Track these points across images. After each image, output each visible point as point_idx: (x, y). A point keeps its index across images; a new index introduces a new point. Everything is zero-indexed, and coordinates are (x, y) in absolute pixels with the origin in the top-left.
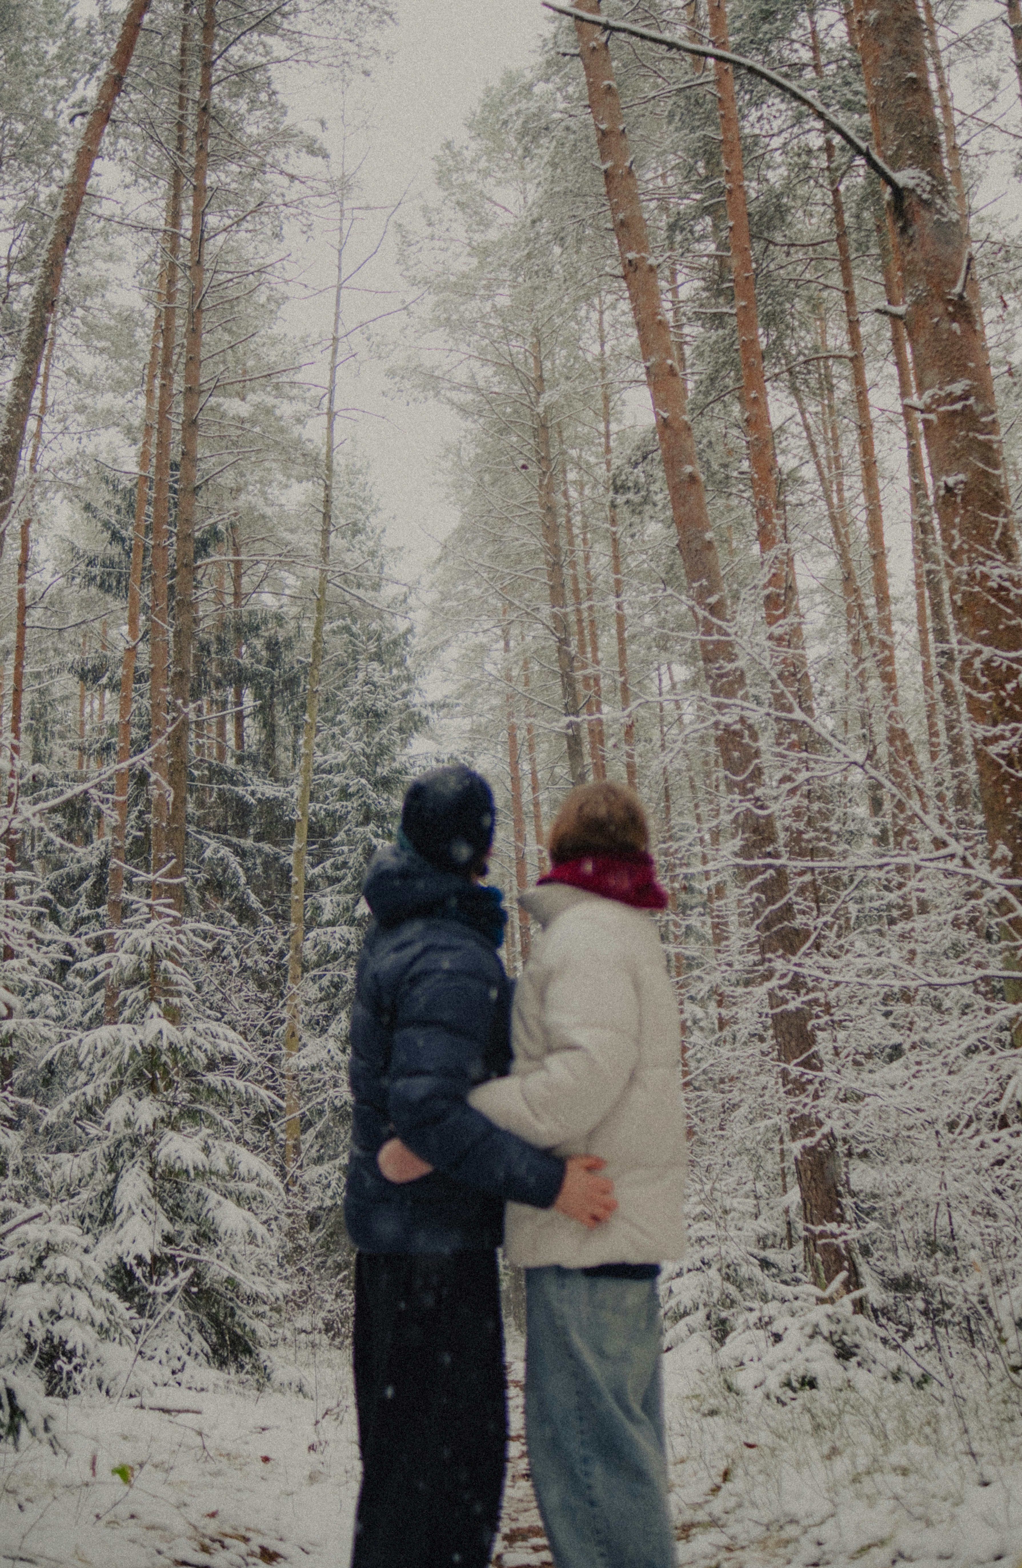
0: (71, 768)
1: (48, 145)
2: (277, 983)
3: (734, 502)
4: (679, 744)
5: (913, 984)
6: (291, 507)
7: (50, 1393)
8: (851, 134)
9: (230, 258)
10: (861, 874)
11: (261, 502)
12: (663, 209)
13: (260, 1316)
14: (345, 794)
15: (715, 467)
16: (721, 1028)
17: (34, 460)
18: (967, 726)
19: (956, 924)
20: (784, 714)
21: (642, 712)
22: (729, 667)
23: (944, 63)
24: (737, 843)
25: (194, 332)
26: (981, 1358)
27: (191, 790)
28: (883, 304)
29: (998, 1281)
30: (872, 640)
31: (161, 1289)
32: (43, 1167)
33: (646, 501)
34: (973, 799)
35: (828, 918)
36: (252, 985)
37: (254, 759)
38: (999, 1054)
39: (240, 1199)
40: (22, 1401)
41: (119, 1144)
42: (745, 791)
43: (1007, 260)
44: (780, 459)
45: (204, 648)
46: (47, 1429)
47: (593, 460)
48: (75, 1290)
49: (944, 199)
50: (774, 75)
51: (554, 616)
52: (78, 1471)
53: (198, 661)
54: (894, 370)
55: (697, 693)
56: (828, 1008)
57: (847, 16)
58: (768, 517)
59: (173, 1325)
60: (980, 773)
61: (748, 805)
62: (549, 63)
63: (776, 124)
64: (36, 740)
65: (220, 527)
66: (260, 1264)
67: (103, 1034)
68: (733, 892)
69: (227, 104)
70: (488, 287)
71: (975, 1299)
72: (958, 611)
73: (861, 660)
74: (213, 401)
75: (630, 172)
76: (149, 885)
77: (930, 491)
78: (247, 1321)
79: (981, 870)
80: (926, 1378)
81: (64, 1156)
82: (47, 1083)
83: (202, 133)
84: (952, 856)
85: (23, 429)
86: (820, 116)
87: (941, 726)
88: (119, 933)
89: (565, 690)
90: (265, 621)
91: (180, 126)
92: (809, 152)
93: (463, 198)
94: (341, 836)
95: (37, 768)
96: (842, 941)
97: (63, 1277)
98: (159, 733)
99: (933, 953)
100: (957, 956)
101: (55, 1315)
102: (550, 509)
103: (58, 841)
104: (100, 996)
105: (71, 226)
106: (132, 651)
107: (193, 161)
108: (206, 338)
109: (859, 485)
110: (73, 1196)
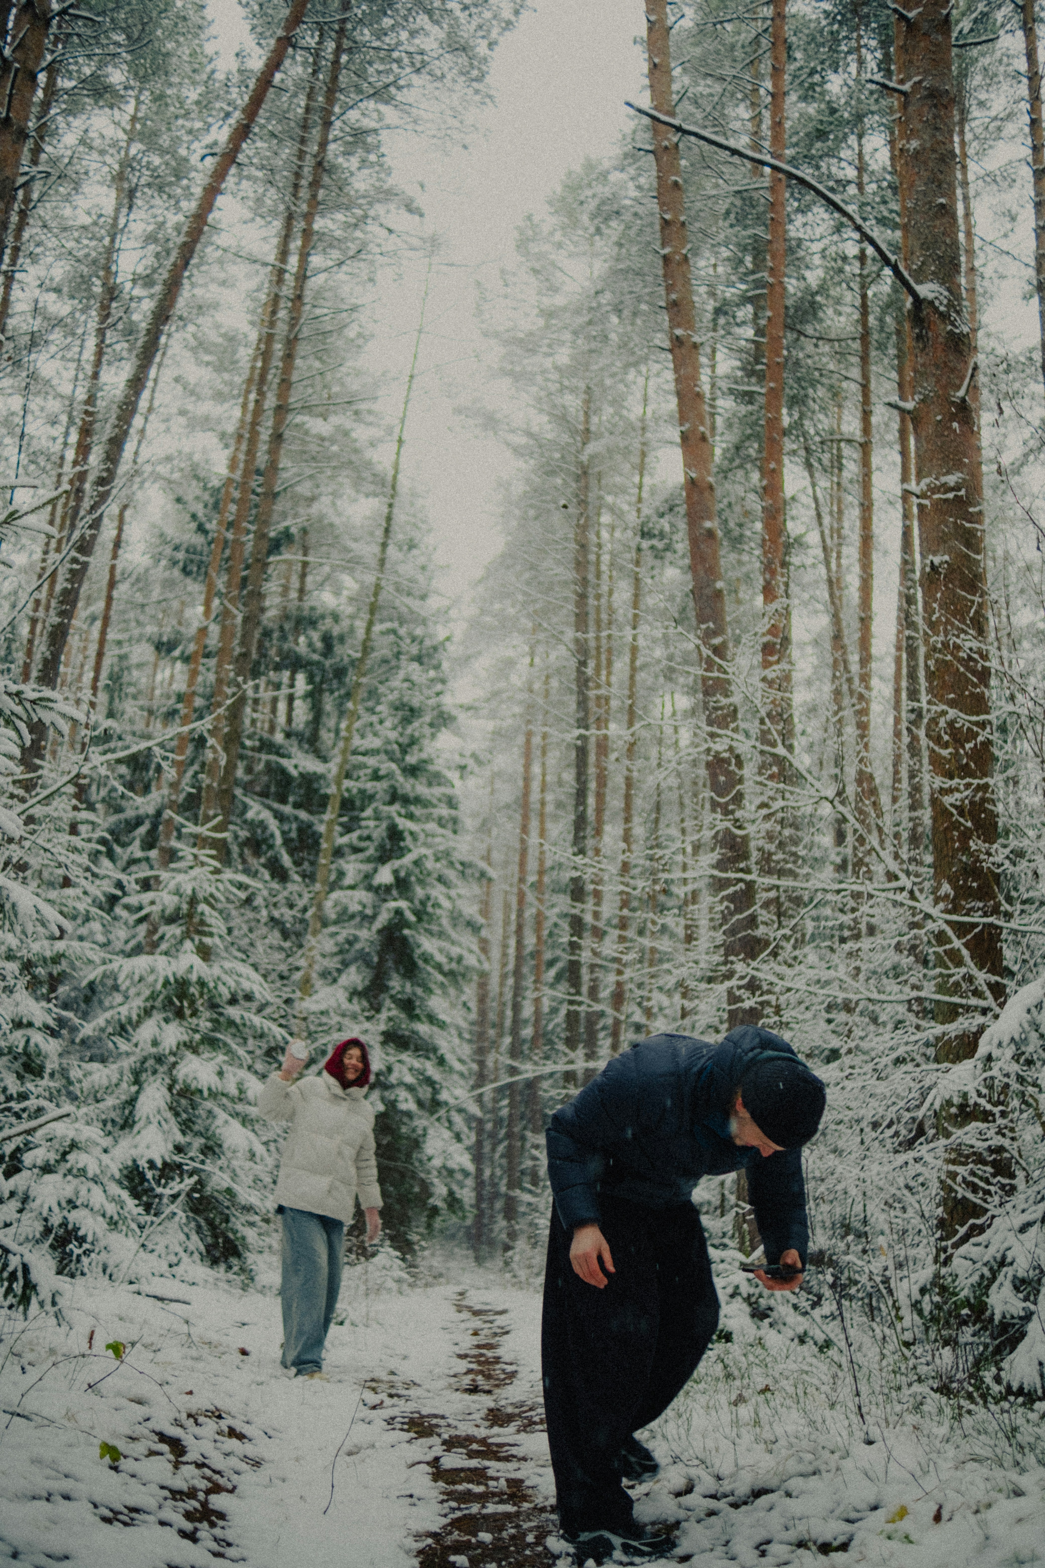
0: (140, 726)
1: (179, 178)
2: (298, 935)
3: (745, 558)
4: (673, 764)
5: (854, 997)
6: (357, 520)
7: (59, 1272)
8: (884, 247)
9: (327, 294)
10: (820, 895)
11: (330, 512)
12: (712, 294)
13: (252, 1224)
14: (376, 776)
15: (732, 525)
16: (683, 1016)
17: (136, 453)
18: (927, 777)
19: (898, 947)
20: (767, 748)
21: (644, 734)
22: (724, 701)
23: (972, 193)
24: (715, 856)
25: (289, 357)
26: (878, 1331)
27: (242, 757)
28: (895, 398)
29: (900, 1266)
30: (851, 692)
31: (167, 1192)
32: (75, 1073)
33: (668, 548)
34: (925, 841)
35: (787, 931)
36: (277, 934)
37: (300, 737)
38: (924, 1067)
39: (245, 1120)
40: (34, 1276)
41: (144, 1060)
42: (726, 812)
43: (1007, 372)
44: (790, 525)
45: (267, 634)
46: (54, 1303)
47: (626, 507)
48: (91, 1184)
49: (958, 313)
50: (820, 187)
51: (577, 641)
52: (77, 1342)
53: (260, 645)
54: (898, 459)
55: (694, 721)
56: (778, 1010)
57: (892, 143)
58: (773, 573)
59: (173, 1225)
60: (934, 819)
61: (728, 824)
62: (626, 156)
63: (819, 231)
64: (111, 700)
65: (294, 530)
66: (257, 1180)
67: (142, 962)
68: (707, 899)
69: (340, 160)
70: (550, 346)
71: (878, 1279)
72: (930, 676)
73: (840, 708)
74: (299, 419)
75: (686, 259)
76: (196, 836)
77: (918, 567)
78: (239, 1227)
79: (925, 904)
80: (828, 1344)
81: (95, 1066)
82: (87, 1000)
83: (315, 184)
84: (902, 889)
85: (129, 425)
86: (858, 228)
87: (904, 774)
88: (164, 875)
89: (579, 703)
90: (323, 617)
91: (298, 175)
92: (845, 259)
93: (537, 266)
94: (368, 812)
95: (110, 723)
96: (797, 953)
97: (82, 1172)
98: (219, 705)
99: (874, 972)
100: (896, 976)
101: (72, 1204)
102: (583, 547)
103: (121, 789)
104: (143, 929)
105: (192, 252)
106: (203, 631)
107: (304, 207)
108: (298, 362)
109: (856, 556)
110: (98, 1101)
